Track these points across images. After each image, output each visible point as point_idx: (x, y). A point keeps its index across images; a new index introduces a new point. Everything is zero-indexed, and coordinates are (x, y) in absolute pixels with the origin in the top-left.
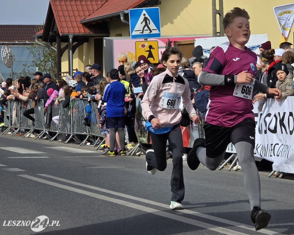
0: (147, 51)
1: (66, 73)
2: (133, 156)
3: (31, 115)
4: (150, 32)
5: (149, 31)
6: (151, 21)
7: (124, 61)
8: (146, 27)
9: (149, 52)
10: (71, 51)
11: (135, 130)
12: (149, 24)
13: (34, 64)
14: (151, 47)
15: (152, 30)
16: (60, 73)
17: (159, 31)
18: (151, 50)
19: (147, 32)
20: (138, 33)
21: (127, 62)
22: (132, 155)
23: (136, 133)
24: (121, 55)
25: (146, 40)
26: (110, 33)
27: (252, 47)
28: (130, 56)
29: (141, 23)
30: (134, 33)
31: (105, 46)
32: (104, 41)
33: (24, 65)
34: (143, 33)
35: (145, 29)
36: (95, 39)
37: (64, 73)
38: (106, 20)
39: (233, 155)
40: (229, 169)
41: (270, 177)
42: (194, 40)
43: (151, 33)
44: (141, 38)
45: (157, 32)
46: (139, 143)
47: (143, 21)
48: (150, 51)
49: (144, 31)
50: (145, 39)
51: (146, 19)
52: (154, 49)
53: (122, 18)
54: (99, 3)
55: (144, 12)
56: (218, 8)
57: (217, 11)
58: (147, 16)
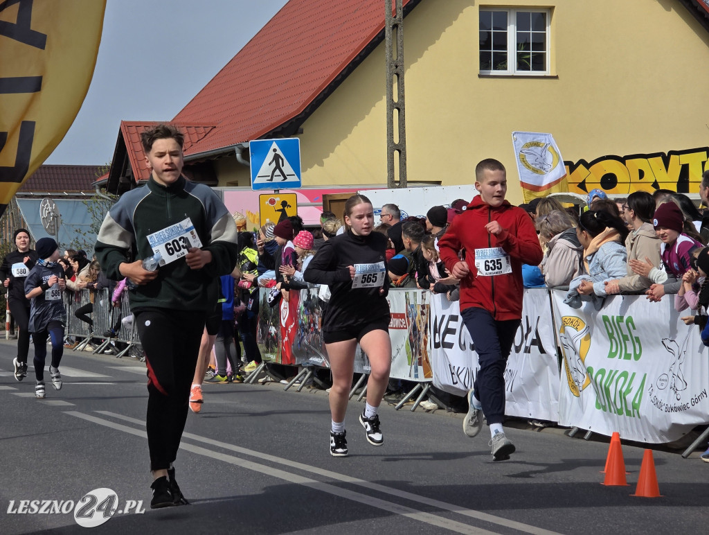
0: (278, 210)
2: (253, 385)
3: (88, 315)
5: (282, 178)
6: (286, 161)
7: (241, 227)
8: (277, 170)
9: (281, 213)
11: (258, 341)
12: (283, 165)
13: (93, 229)
14: (284, 204)
17: (299, 177)
18: (286, 208)
21: (245, 228)
22: (251, 382)
23: (259, 345)
24: (236, 217)
25: (277, 192)
26: (218, 181)
28: (251, 218)
29: (270, 164)
30: (257, 181)
33: (77, 231)
34: (271, 180)
35: (276, 174)
38: (212, 159)
39: (419, 385)
40: (412, 409)
43: (286, 181)
44: (269, 188)
45: (295, 179)
46: (263, 362)
47: (273, 161)
48: (283, 211)
49: (274, 178)
50: (275, 191)
51: (277, 158)
52: (290, 207)
53: (238, 155)
54: (202, 130)
55: (274, 146)
56: (396, 141)
57: (395, 145)
58: (279, 152)
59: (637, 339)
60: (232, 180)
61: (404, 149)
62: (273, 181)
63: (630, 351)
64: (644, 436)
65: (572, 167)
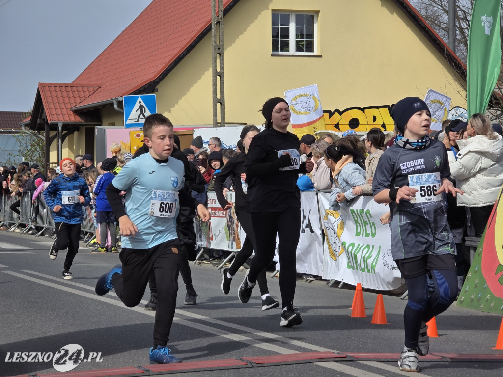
0: (142, 141)
1: (55, 163)
3: (17, 208)
6: (146, 109)
7: (117, 152)
8: (142, 115)
9: (143, 143)
10: (60, 141)
12: (145, 112)
13: (20, 153)
16: (48, 163)
20: (133, 122)
21: (120, 152)
24: (114, 145)
26: (102, 122)
28: (124, 146)
29: (137, 111)
30: (129, 122)
31: (96, 135)
32: (96, 130)
33: (9, 154)
34: (138, 121)
35: (140, 117)
37: (52, 164)
38: (98, 108)
39: (233, 253)
41: (272, 278)
42: (193, 131)
44: (136, 127)
47: (138, 109)
50: (140, 128)
51: (141, 107)
53: (116, 106)
54: (91, 89)
55: (140, 99)
56: (219, 96)
57: (218, 99)
58: (143, 103)
59: (373, 223)
60: (112, 121)
61: (224, 102)
62: (139, 122)
63: (369, 231)
64: (377, 286)
65: (331, 114)
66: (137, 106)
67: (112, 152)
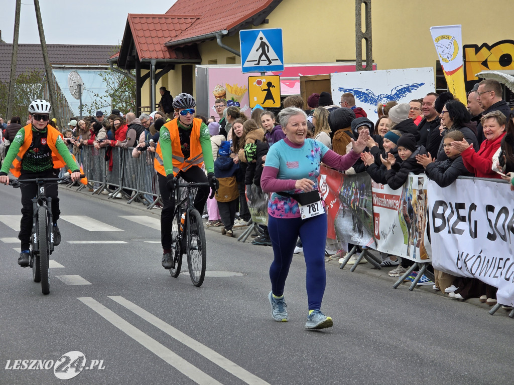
0: (264, 90)
1: (147, 107)
4: (268, 63)
6: (270, 48)
8: (264, 56)
9: (266, 92)
10: (153, 81)
12: (268, 52)
14: (269, 84)
15: (272, 60)
16: (139, 107)
17: (282, 61)
18: (271, 88)
19: (264, 63)
20: (252, 64)
24: (218, 88)
25: (263, 74)
26: (201, 59)
27: (412, 86)
28: (230, 90)
29: (257, 50)
30: (247, 65)
31: (196, 76)
32: (196, 70)
33: (95, 95)
34: (258, 64)
35: (262, 59)
36: (182, 66)
37: (144, 108)
38: (198, 43)
41: (492, 314)
42: (330, 75)
43: (271, 65)
44: (256, 71)
45: (278, 63)
46: (253, 223)
47: (260, 48)
48: (268, 91)
49: (261, 62)
50: (261, 73)
51: (263, 45)
52: (274, 87)
53: (218, 40)
54: (189, 20)
55: (261, 35)
56: (364, 30)
57: (363, 34)
58: (265, 40)
60: (212, 58)
61: (371, 37)
62: (260, 65)
65: (477, 49)
66: (258, 43)
67: (216, 97)
